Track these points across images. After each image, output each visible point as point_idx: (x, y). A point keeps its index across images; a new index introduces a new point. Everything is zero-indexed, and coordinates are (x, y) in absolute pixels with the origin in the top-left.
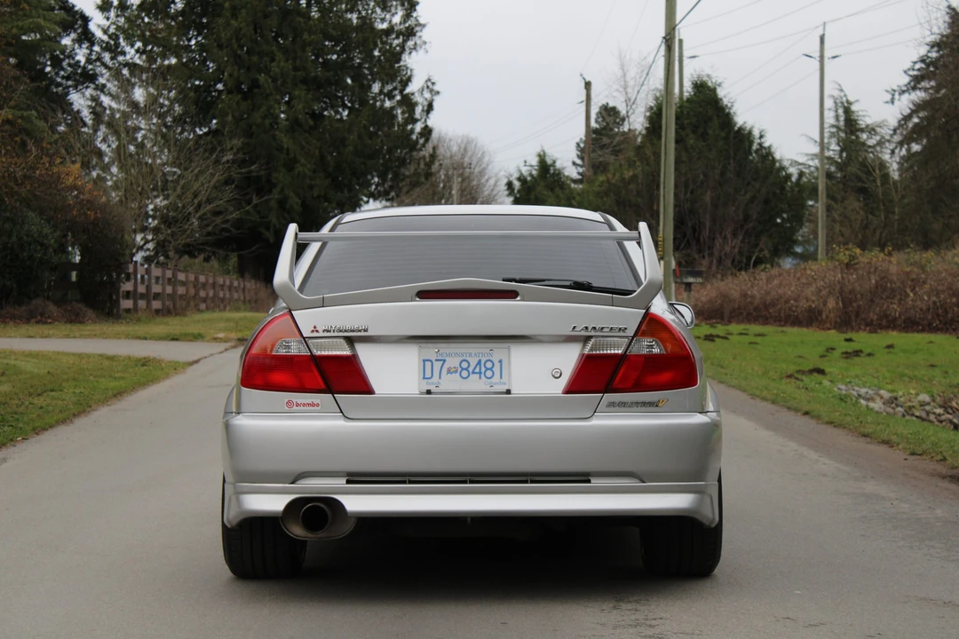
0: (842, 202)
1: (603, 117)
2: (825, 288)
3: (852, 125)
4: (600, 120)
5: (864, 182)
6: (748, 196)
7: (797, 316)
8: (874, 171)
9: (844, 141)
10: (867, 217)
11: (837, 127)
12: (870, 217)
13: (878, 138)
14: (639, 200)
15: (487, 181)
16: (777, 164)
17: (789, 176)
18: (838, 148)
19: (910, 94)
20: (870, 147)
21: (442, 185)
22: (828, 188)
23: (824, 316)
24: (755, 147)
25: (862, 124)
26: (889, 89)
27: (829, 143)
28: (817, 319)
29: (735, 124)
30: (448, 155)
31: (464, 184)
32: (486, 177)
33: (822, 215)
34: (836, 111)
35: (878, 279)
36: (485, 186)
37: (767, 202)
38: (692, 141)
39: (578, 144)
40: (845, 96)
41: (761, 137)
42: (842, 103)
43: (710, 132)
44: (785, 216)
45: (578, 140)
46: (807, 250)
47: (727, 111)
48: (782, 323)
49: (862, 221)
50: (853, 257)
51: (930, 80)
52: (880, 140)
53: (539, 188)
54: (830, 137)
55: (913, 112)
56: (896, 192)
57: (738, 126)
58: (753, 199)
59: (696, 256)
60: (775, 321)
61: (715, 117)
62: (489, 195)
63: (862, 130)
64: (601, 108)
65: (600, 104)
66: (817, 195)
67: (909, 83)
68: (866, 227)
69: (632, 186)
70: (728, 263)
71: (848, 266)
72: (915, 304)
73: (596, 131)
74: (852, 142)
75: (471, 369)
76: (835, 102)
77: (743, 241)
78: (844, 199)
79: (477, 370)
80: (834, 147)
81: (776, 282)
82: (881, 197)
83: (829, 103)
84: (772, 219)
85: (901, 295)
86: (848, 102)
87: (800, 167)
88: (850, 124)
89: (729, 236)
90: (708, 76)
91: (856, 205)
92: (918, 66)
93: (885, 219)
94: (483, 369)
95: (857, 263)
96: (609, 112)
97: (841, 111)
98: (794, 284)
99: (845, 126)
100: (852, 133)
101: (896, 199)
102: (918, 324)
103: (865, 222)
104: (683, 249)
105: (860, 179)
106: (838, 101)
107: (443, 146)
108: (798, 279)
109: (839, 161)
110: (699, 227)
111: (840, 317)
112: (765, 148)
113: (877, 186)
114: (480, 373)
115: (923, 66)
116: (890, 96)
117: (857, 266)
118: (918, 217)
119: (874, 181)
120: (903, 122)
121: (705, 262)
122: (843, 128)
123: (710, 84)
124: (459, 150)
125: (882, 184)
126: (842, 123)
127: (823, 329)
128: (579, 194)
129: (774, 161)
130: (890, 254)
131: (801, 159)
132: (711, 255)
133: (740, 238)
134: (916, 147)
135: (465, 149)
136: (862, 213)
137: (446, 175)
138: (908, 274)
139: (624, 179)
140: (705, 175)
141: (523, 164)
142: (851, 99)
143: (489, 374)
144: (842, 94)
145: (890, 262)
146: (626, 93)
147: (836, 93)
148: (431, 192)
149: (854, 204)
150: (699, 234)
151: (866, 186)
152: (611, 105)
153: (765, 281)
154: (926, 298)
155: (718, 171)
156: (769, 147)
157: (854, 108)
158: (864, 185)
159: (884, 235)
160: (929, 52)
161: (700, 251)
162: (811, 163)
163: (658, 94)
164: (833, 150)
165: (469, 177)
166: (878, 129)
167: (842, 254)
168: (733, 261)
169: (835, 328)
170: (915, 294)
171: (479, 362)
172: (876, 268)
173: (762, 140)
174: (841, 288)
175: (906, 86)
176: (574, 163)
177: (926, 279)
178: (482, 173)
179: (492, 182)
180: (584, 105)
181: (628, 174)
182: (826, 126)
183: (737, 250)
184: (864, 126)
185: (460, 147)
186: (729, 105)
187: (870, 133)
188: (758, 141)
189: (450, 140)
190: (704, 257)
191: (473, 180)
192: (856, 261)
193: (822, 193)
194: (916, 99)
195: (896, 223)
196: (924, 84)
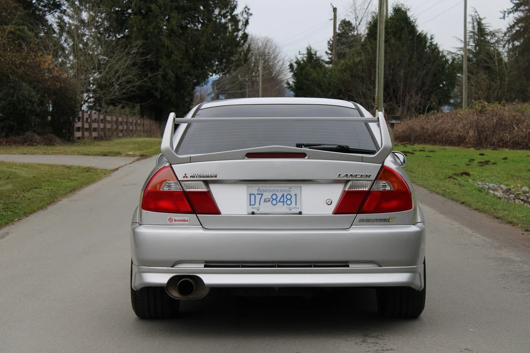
0: (476, 74)
1: (342, 27)
2: (468, 124)
4: (341, 28)
5: (488, 63)
6: (424, 72)
7: (452, 140)
8: (494, 57)
9: (477, 40)
10: (490, 83)
11: (474, 33)
12: (492, 83)
13: (496, 39)
14: (363, 74)
15: (278, 62)
16: (441, 54)
17: (447, 61)
18: (474, 44)
19: (514, 13)
20: (492, 44)
21: (253, 65)
22: (468, 67)
23: (467, 140)
24: (428, 44)
25: (488, 31)
26: (502, 11)
27: (469, 42)
28: (463, 142)
29: (417, 32)
30: (257, 48)
31: (265, 64)
32: (278, 60)
33: (465, 82)
34: (473, 24)
35: (497, 119)
36: (277, 65)
37: (435, 75)
38: (393, 41)
39: (329, 42)
40: (478, 15)
41: (432, 39)
42: (476, 19)
43: (403, 36)
44: (444, 83)
45: (329, 40)
46: (456, 101)
47: (413, 24)
48: (444, 144)
49: (487, 85)
50: (483, 107)
51: (525, 6)
52: (498, 40)
53: (308, 68)
54: (470, 38)
55: (516, 24)
56: (507, 68)
57: (419, 32)
58: (427, 74)
59: (395, 106)
60: (440, 143)
61: (406, 28)
62: (279, 70)
63: (487, 34)
64: (341, 22)
65: (341, 20)
66: (462, 71)
67: (513, 8)
68: (489, 89)
69: (359, 66)
70: (413, 109)
71: (481, 111)
72: (519, 134)
73: (339, 35)
74: (482, 41)
75: (278, 200)
76: (473, 19)
77: (421, 97)
78: (477, 73)
79: (282, 200)
80: (472, 43)
81: (440, 121)
82: (498, 72)
83: (469, 19)
84: (438, 85)
85: (510, 128)
86: (479, 18)
87: (452, 55)
88: (481, 31)
89: (413, 94)
90: (402, 5)
91: (484, 76)
93: (500, 84)
94: (285, 200)
95: (486, 110)
96: (346, 24)
97: (475, 24)
98: (450, 122)
99: (478, 32)
100: (482, 36)
101: (506, 73)
102: (520, 145)
103: (489, 86)
104: (387, 102)
105: (486, 62)
106: (474, 18)
107: (254, 43)
108: (453, 119)
109: (475, 51)
110: (397, 90)
111: (476, 141)
112: (434, 45)
113: (496, 66)
114: (283, 202)
116: (503, 15)
117: (486, 112)
118: (519, 83)
119: (494, 63)
120: (510, 29)
121: (400, 109)
122: (477, 33)
123: (403, 9)
124: (263, 45)
125: (499, 65)
126: (476, 30)
127: (467, 147)
128: (329, 71)
129: (439, 52)
130: (504, 105)
131: (453, 51)
132: (403, 105)
133: (420, 95)
134: (517, 43)
135: (266, 45)
136: (487, 80)
137: (255, 59)
138: (514, 117)
139: (355, 62)
140: (400, 60)
141: (298, 53)
142: (482, 17)
143: (289, 202)
144: (477, 14)
145: (505, 110)
146: (356, 14)
147: (473, 14)
148: (247, 68)
149: (483, 76)
150: (397, 94)
151: (490, 65)
152: (347, 20)
153: (434, 120)
154: (524, 130)
155: (407, 58)
156: (436, 44)
157: (483, 22)
158: (488, 65)
159: (499, 92)
161: (397, 103)
162: (459, 53)
163: (374, 15)
164: (471, 46)
165: (268, 60)
166: (497, 34)
167: (477, 105)
168: (416, 109)
169: (473, 147)
170: (518, 128)
171: (283, 196)
172: (496, 113)
173: (432, 41)
174: (477, 125)
175: (512, 9)
176: (327, 53)
177: (525, 119)
178: (275, 58)
179: (281, 63)
180: (333, 21)
181: (357, 60)
182: (468, 32)
183: (418, 102)
184: (488, 32)
185: (263, 43)
186: (414, 21)
187: (492, 36)
188: (430, 41)
189: (258, 40)
190: (399, 106)
191: (270, 62)
192: (485, 109)
193: (465, 70)
194: (518, 17)
195: (506, 86)
196: (522, 8)
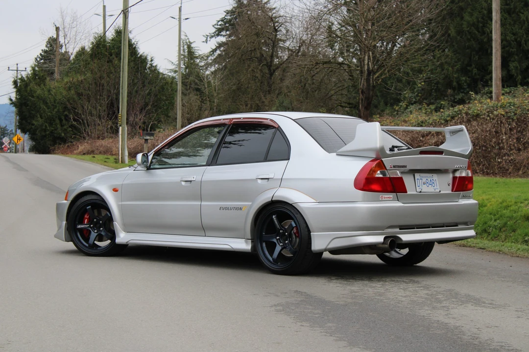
3: (191, 54)
4: (49, 45)
5: (198, 85)
8: (204, 80)
9: (188, 63)
11: (184, 55)
12: (202, 104)
13: (205, 62)
18: (184, 67)
19: (216, 38)
20: (201, 66)
24: (148, 66)
25: (197, 54)
26: (205, 35)
29: (138, 54)
33: (179, 103)
34: (183, 47)
40: (188, 39)
41: (152, 61)
42: (186, 42)
47: (135, 46)
51: (227, 30)
55: (217, 48)
56: (215, 91)
57: (140, 54)
63: (197, 58)
64: (49, 39)
67: (215, 32)
70: (137, 127)
73: (46, 52)
74: (191, 64)
77: (145, 116)
80: (182, 66)
82: (207, 94)
86: (189, 42)
89: (138, 113)
91: (196, 97)
92: (220, 23)
93: (209, 105)
96: (54, 42)
97: (186, 47)
99: (188, 55)
100: (192, 59)
101: (215, 95)
105: (196, 84)
106: (184, 42)
112: (153, 66)
113: (205, 88)
115: (222, 23)
116: (206, 39)
119: (204, 85)
120: (212, 53)
122: (186, 56)
125: (208, 87)
126: (186, 54)
131: (165, 72)
133: (144, 114)
136: (198, 101)
139: (79, 81)
142: (192, 41)
144: (187, 38)
146: (65, 32)
147: (184, 37)
149: (194, 97)
151: (200, 87)
156: (156, 66)
157: (192, 45)
158: (198, 87)
160: (226, 16)
162: (170, 74)
163: (96, 36)
168: (140, 127)
173: (152, 62)
175: (213, 33)
181: (81, 78)
182: (181, 55)
183: (142, 121)
187: (201, 59)
188: (149, 63)
193: (180, 91)
194: (219, 41)
195: (215, 108)
196: (223, 33)
